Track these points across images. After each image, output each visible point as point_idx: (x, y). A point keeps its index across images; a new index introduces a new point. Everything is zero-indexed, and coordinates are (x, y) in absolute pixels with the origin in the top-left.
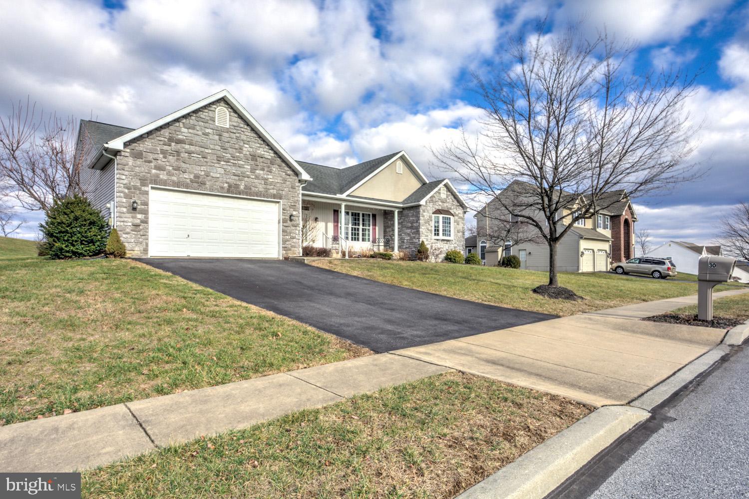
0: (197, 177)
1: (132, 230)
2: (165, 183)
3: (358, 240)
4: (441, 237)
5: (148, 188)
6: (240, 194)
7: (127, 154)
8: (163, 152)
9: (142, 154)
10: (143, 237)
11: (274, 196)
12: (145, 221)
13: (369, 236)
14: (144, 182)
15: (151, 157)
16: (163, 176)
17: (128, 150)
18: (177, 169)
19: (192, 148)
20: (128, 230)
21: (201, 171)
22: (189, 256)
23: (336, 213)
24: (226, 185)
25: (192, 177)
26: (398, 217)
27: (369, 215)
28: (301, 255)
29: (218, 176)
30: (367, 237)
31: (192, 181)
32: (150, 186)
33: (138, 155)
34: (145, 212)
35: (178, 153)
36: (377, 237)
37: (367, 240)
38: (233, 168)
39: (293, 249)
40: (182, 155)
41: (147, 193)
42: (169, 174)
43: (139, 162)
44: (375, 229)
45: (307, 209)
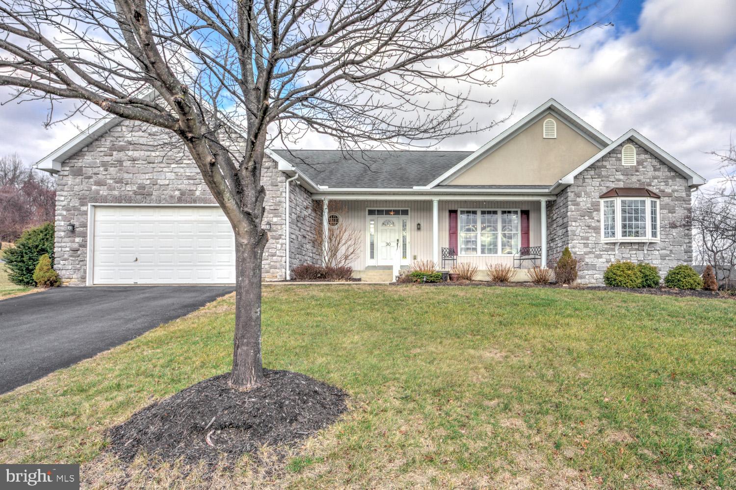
0: (142, 187)
1: (71, 256)
2: (105, 199)
3: (496, 251)
4: (619, 237)
5: (89, 208)
6: (195, 202)
7: (66, 173)
8: (105, 165)
9: (82, 170)
10: (81, 263)
12: (83, 245)
13: (516, 245)
14: (83, 201)
15: (90, 171)
16: (104, 191)
17: (68, 169)
18: (120, 181)
19: (136, 154)
20: (66, 256)
21: (144, 179)
22: (136, 283)
23: (453, 215)
24: (177, 193)
25: (135, 188)
28: (288, 278)
29: (167, 182)
30: (513, 247)
31: (135, 193)
32: (89, 204)
33: (78, 172)
34: (84, 235)
35: (120, 162)
36: (532, 245)
37: (513, 252)
38: (187, 170)
39: (272, 270)
40: (124, 164)
41: (86, 213)
42: (111, 188)
43: (78, 180)
44: (527, 233)
45: (405, 212)
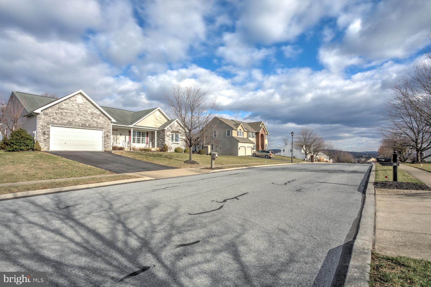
0: (69, 121)
1: (44, 141)
2: (56, 124)
3: (140, 143)
4: (174, 142)
5: (50, 126)
6: (86, 127)
7: (42, 114)
8: (56, 113)
9: (48, 114)
10: (48, 144)
11: (100, 128)
12: (49, 138)
13: (145, 141)
14: (48, 124)
15: (51, 115)
16: (56, 122)
17: (42, 113)
18: (61, 119)
19: (67, 111)
20: (42, 141)
21: (71, 119)
22: (66, 150)
23: (129, 133)
24: (81, 124)
25: (67, 122)
26: (157, 134)
27: (145, 133)
28: (112, 150)
29: (78, 121)
30: (144, 142)
31: (67, 123)
32: (51, 125)
33: (46, 114)
34: (49, 135)
35: (62, 113)
36: (148, 141)
37: (144, 143)
38: (84, 118)
39: (108, 147)
40: (63, 114)
41: (49, 128)
42: (58, 121)
43: (46, 117)
44: (148, 138)
45: (117, 130)
